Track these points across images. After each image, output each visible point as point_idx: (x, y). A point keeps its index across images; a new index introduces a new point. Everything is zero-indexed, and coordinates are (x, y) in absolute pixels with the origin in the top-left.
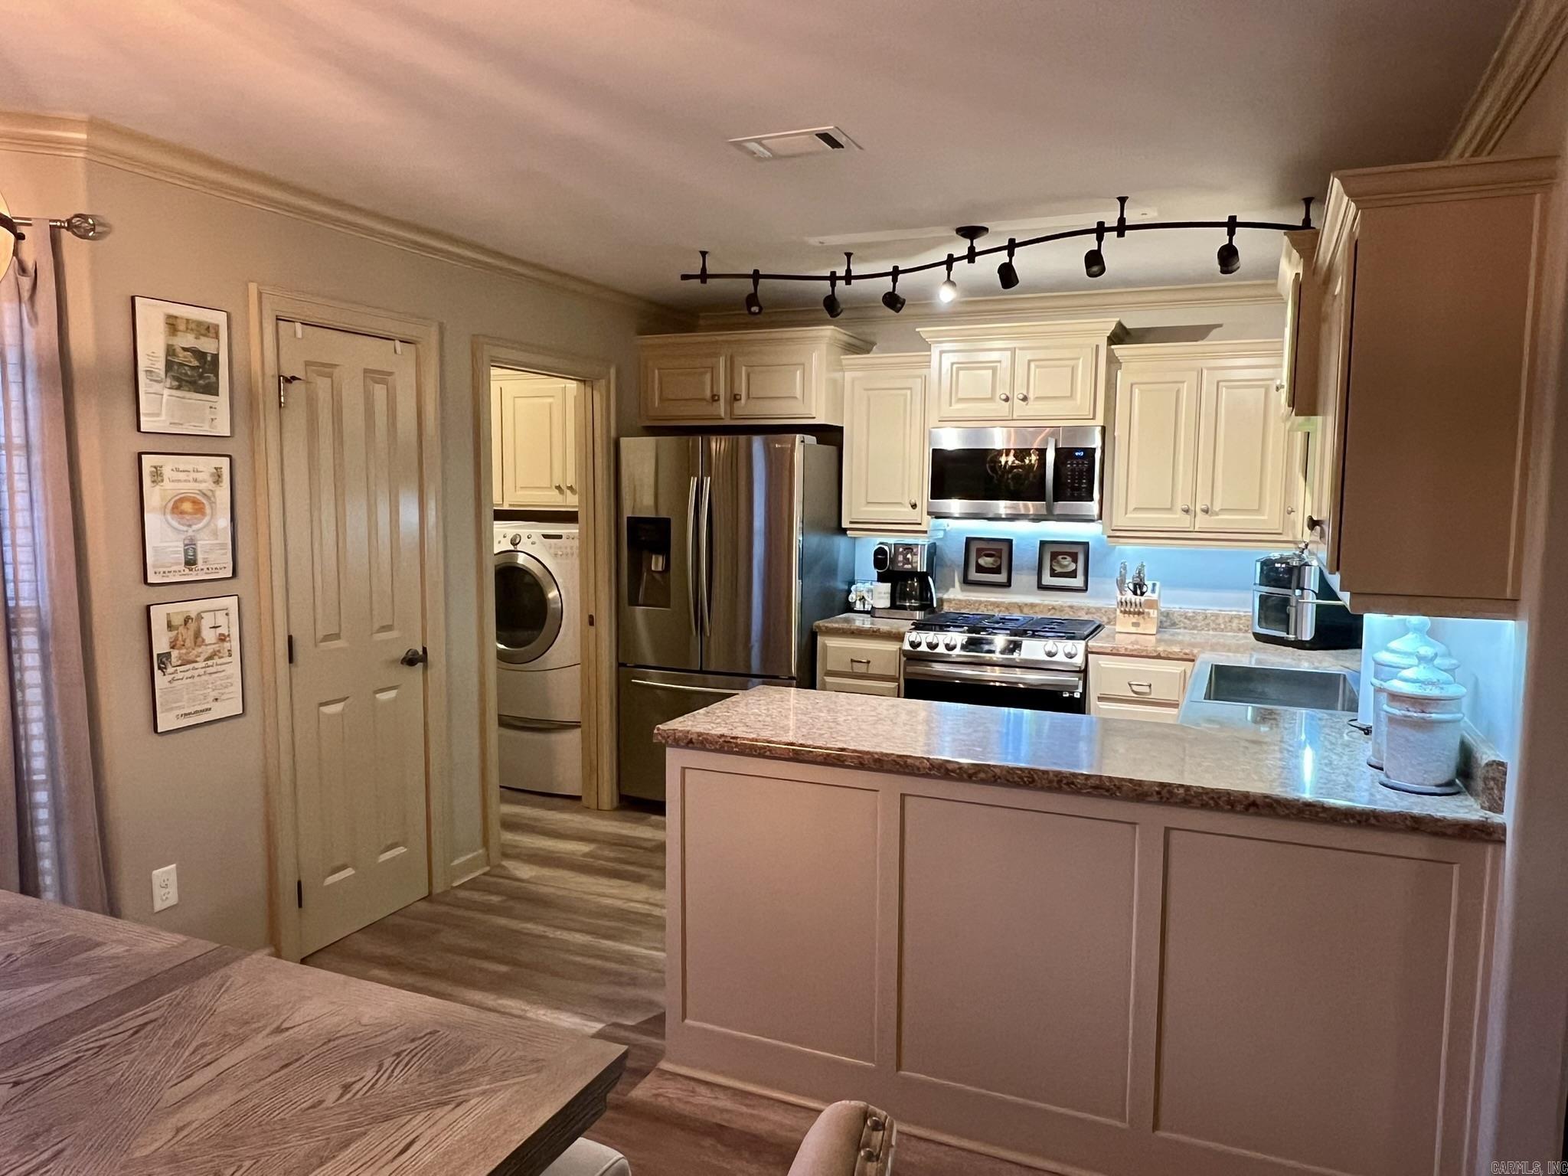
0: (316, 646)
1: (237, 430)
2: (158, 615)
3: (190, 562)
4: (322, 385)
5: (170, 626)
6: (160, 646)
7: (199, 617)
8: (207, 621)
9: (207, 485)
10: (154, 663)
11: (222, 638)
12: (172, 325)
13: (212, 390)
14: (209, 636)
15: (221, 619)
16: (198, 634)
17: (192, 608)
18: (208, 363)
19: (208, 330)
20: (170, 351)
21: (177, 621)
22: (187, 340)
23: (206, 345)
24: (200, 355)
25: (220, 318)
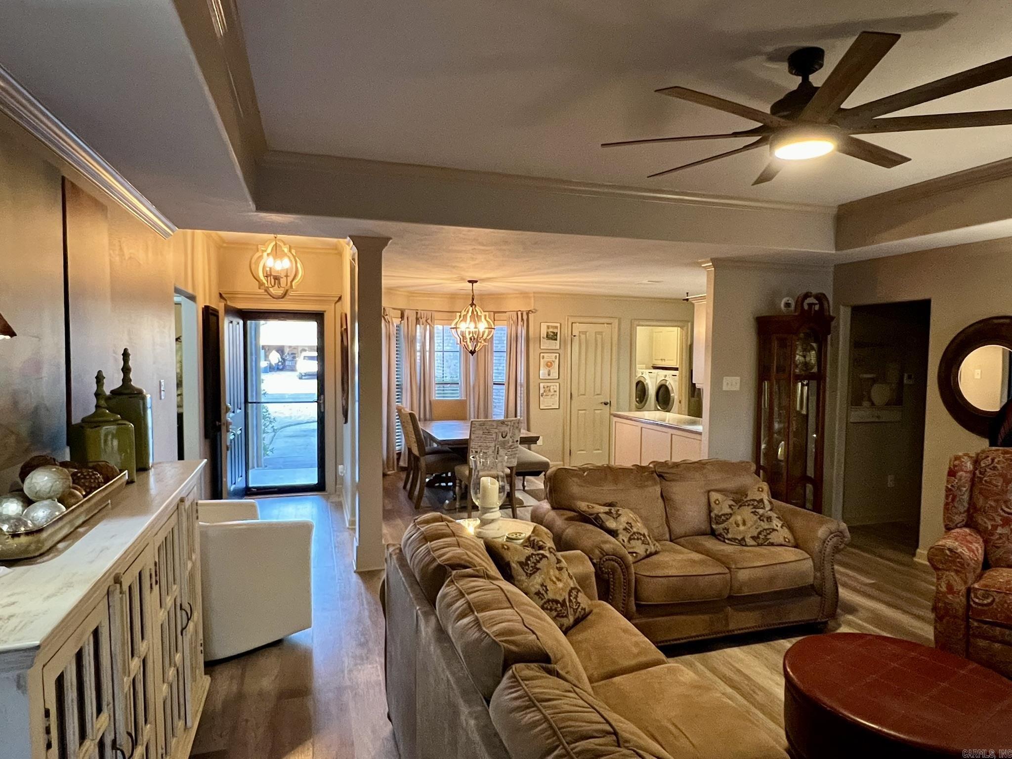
0: (578, 396)
1: (562, 347)
2: (542, 385)
3: (549, 375)
4: (583, 336)
5: (544, 388)
6: (542, 391)
7: (550, 386)
8: (552, 387)
9: (554, 359)
10: (540, 396)
11: (555, 391)
12: (548, 327)
13: (556, 340)
14: (552, 390)
15: (555, 387)
16: (549, 390)
17: (549, 384)
18: (556, 334)
19: (556, 327)
20: (547, 333)
21: (545, 387)
22: (551, 330)
23: (555, 331)
24: (554, 333)
25: (558, 325)
